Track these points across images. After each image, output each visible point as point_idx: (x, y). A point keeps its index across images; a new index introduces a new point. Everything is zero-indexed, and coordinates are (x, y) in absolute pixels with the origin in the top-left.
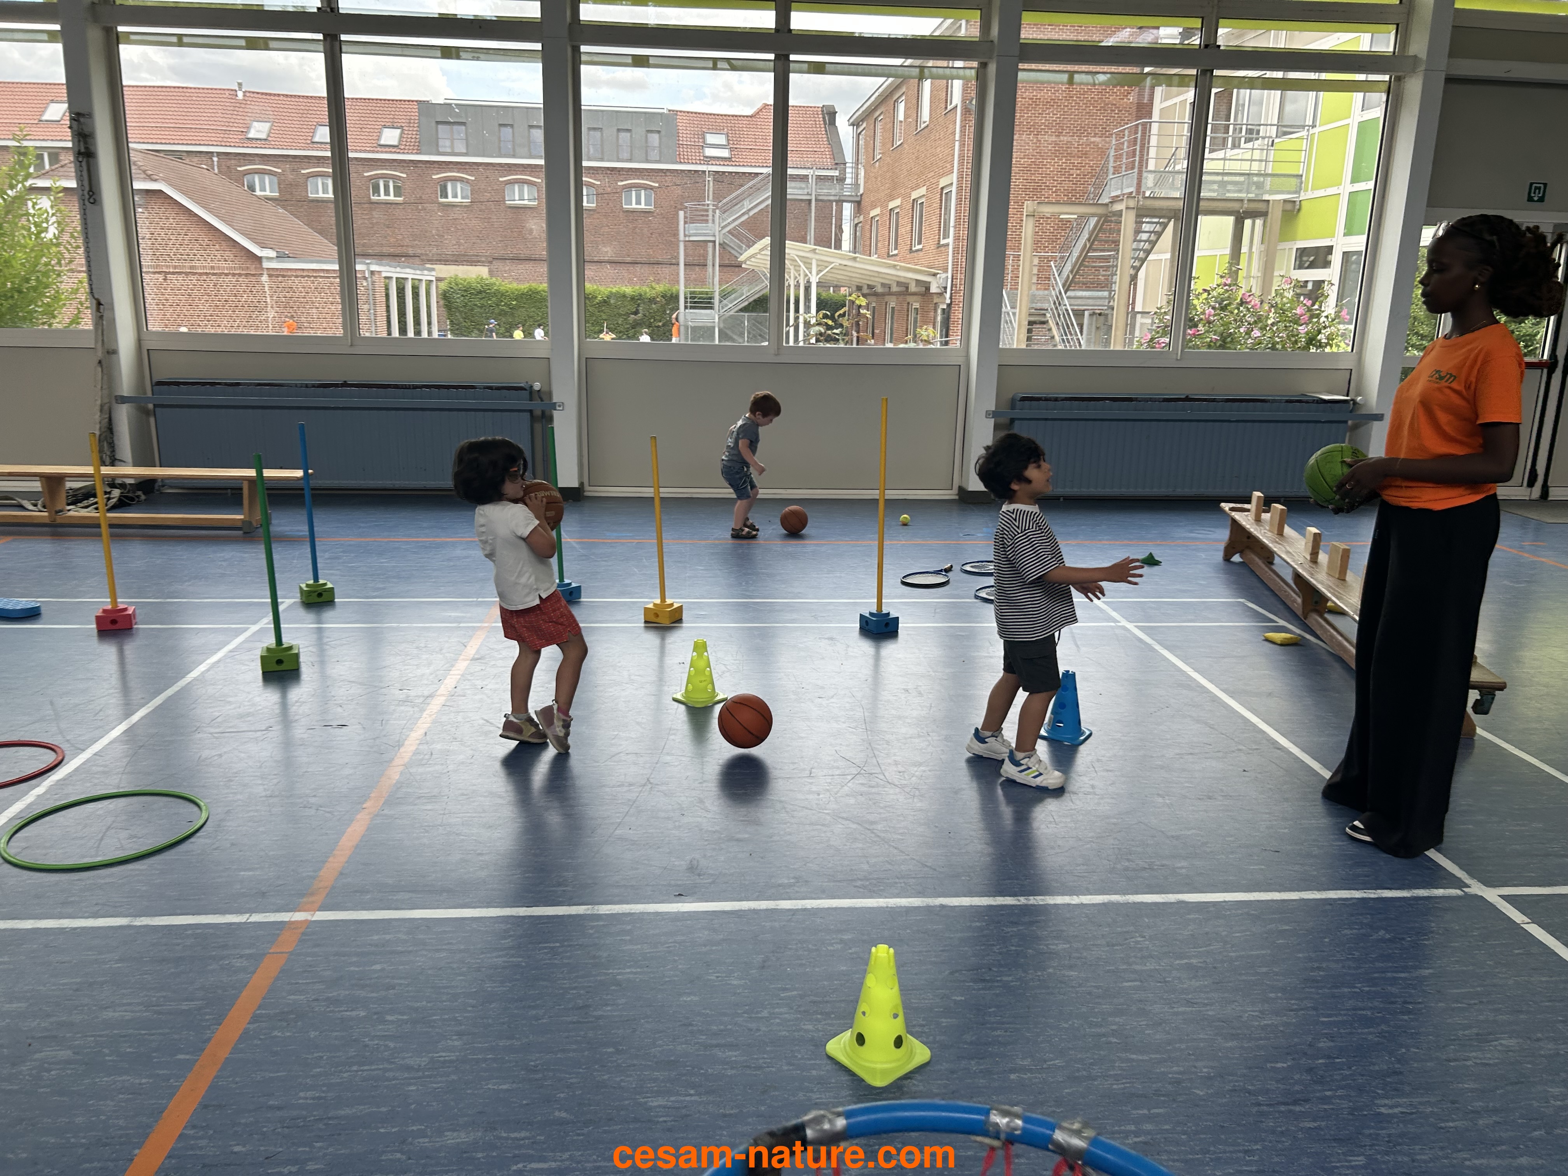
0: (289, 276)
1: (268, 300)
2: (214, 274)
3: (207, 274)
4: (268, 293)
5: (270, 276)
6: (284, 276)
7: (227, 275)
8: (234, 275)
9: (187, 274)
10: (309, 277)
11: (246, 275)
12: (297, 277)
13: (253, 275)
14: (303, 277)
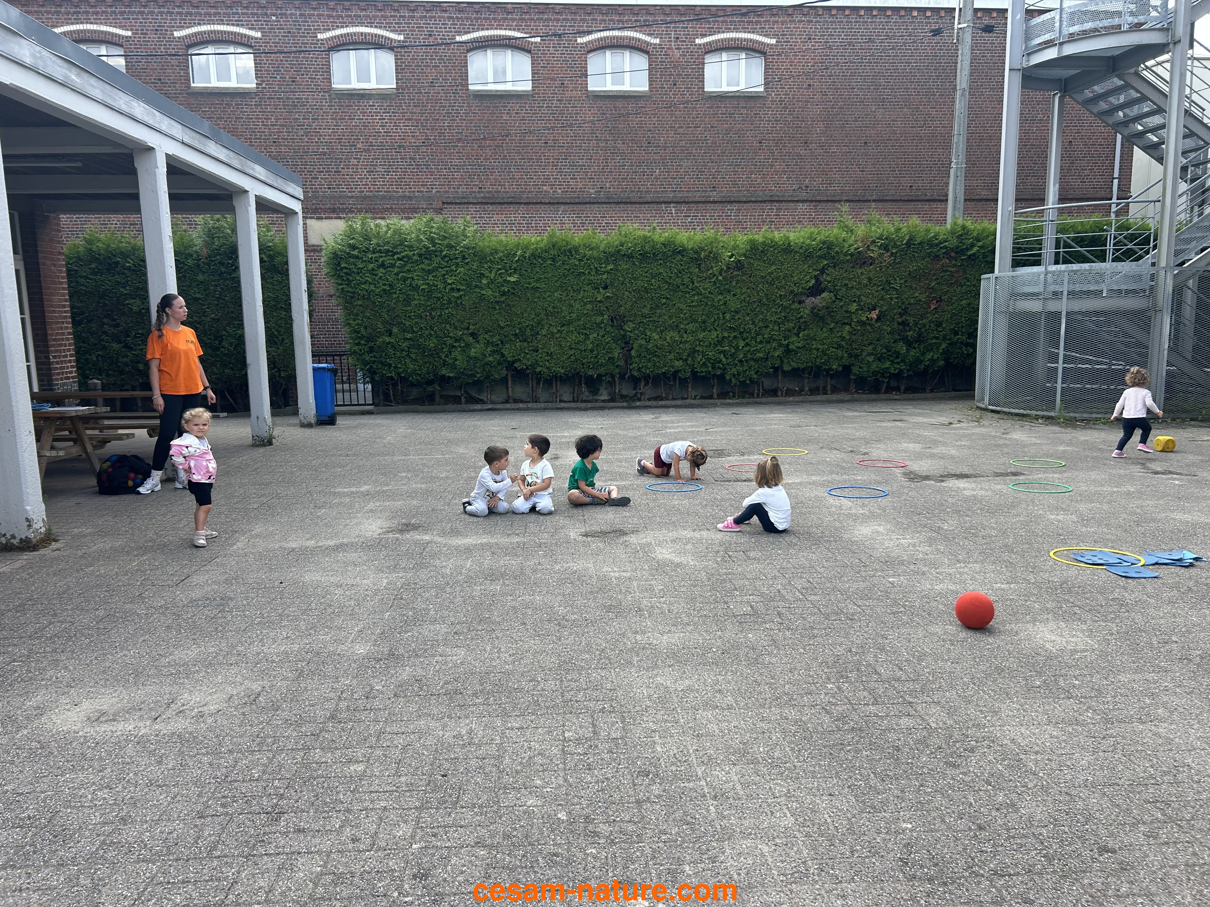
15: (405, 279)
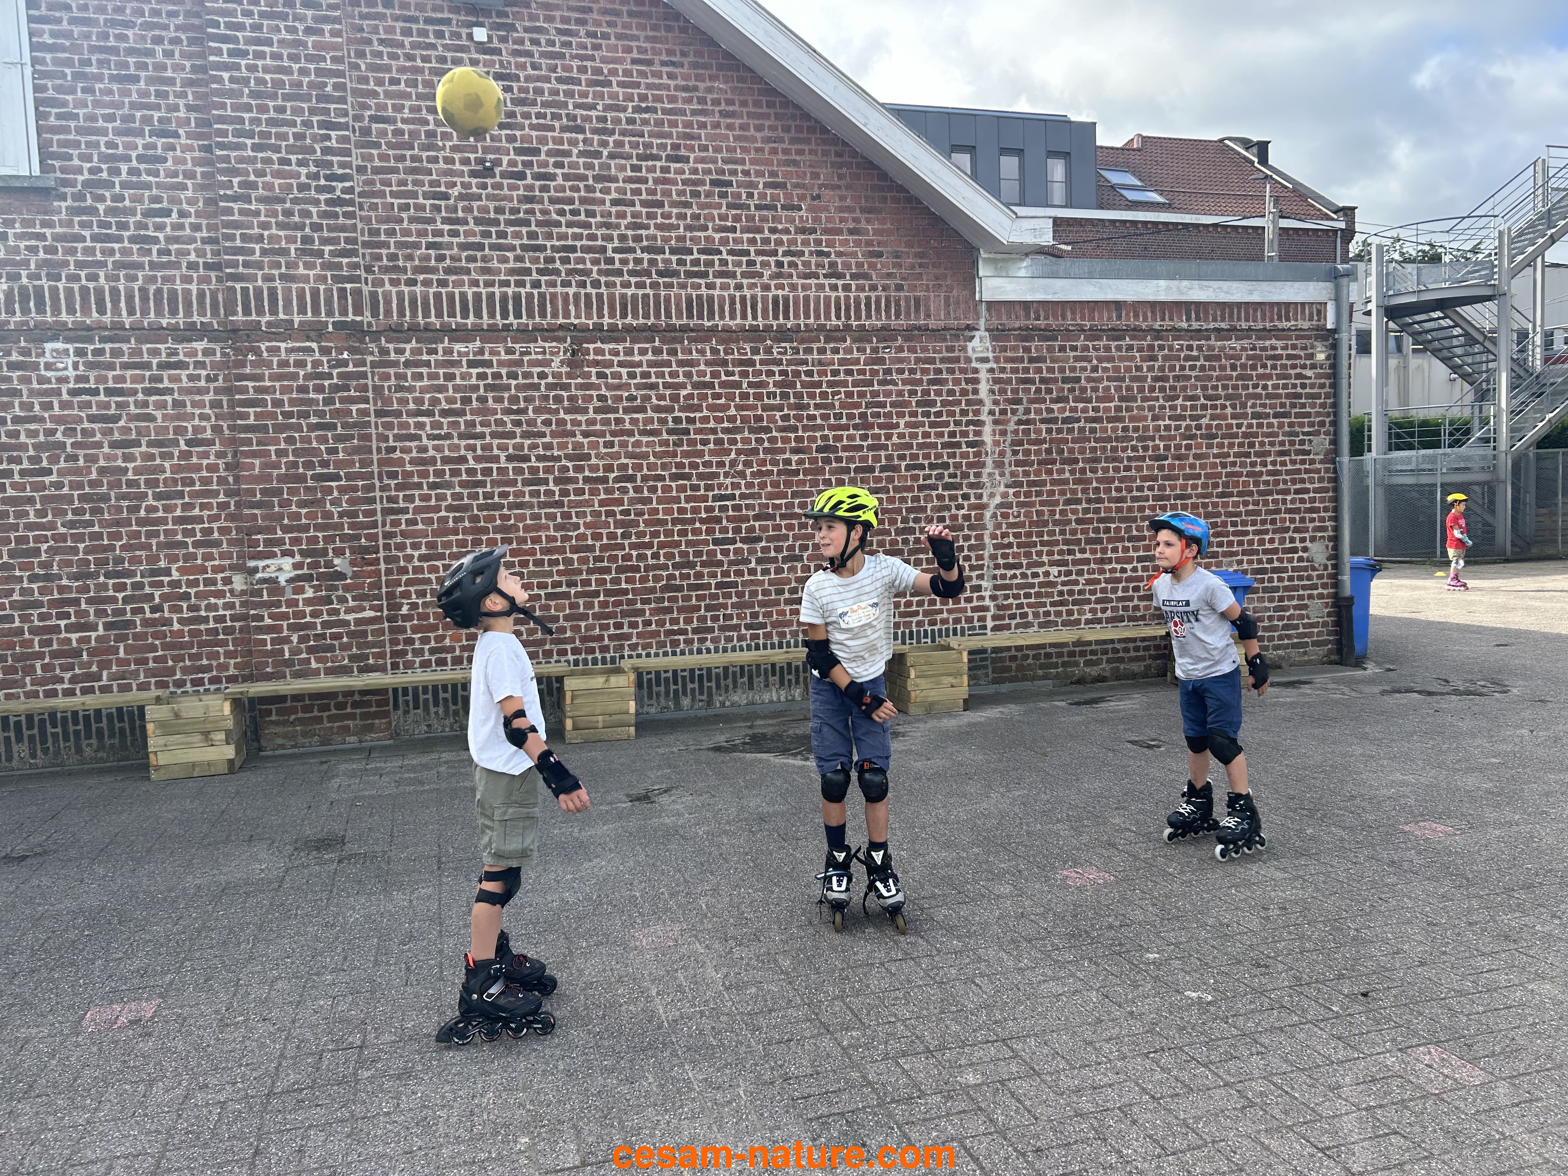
0: (1069, 334)
1: (987, 437)
2: (783, 334)
3: (754, 334)
4: (988, 406)
5: (997, 334)
6: (1048, 334)
7: (834, 335)
8: (862, 335)
9: (672, 334)
10: (1136, 332)
11: (912, 334)
12: (1094, 334)
13: (937, 334)
14: (1116, 334)
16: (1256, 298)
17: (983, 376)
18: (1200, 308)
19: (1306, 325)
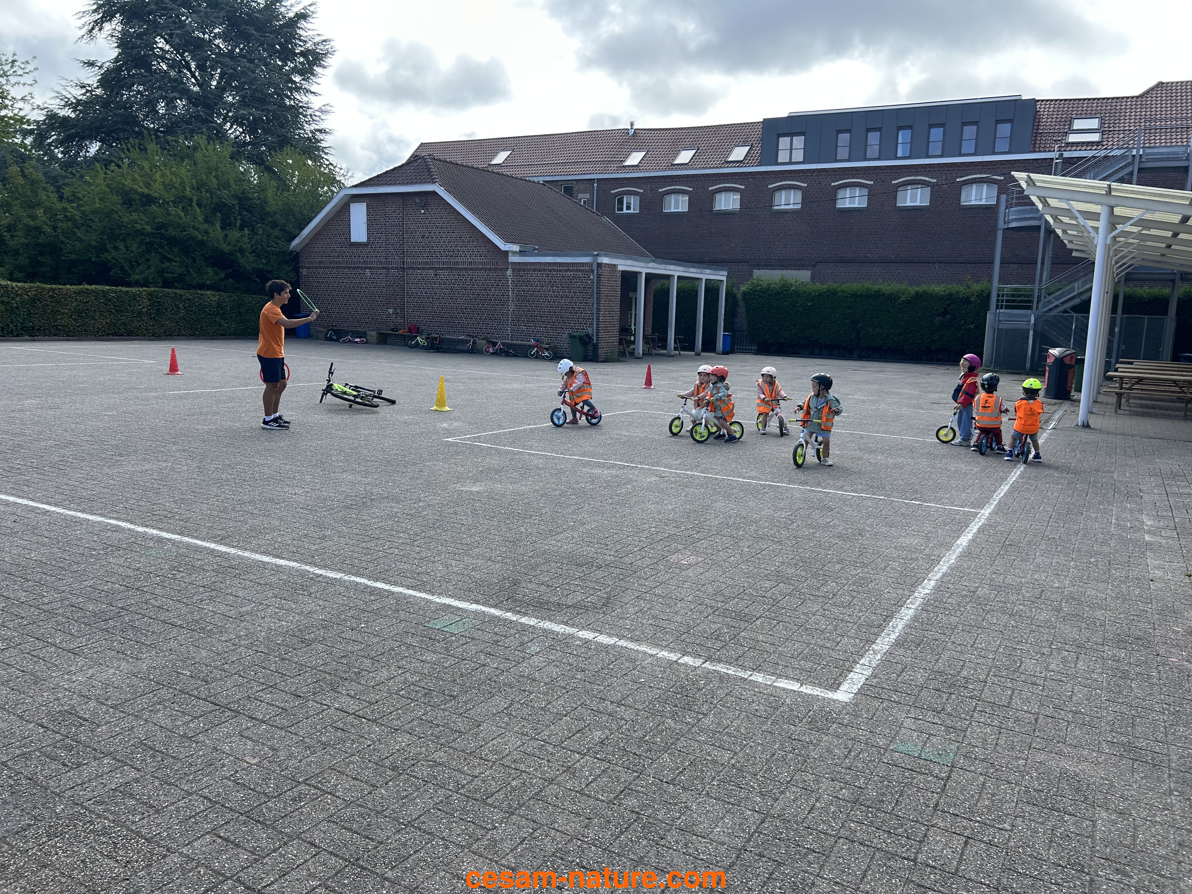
0: (529, 270)
1: (510, 294)
2: (471, 269)
3: (466, 269)
4: (511, 286)
5: (514, 270)
6: (524, 270)
7: (480, 270)
8: (486, 269)
9: (451, 269)
10: (545, 270)
11: (495, 269)
12: (535, 270)
13: (501, 270)
14: (540, 270)
15: (769, 302)
16: (574, 261)
17: (510, 280)
18: (560, 264)
19: (588, 269)
